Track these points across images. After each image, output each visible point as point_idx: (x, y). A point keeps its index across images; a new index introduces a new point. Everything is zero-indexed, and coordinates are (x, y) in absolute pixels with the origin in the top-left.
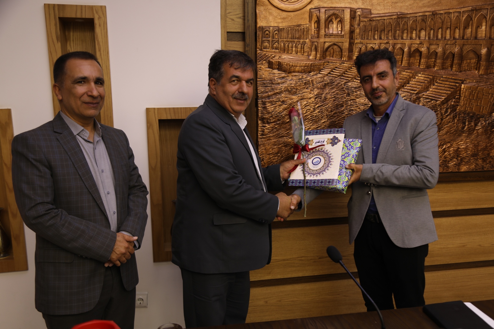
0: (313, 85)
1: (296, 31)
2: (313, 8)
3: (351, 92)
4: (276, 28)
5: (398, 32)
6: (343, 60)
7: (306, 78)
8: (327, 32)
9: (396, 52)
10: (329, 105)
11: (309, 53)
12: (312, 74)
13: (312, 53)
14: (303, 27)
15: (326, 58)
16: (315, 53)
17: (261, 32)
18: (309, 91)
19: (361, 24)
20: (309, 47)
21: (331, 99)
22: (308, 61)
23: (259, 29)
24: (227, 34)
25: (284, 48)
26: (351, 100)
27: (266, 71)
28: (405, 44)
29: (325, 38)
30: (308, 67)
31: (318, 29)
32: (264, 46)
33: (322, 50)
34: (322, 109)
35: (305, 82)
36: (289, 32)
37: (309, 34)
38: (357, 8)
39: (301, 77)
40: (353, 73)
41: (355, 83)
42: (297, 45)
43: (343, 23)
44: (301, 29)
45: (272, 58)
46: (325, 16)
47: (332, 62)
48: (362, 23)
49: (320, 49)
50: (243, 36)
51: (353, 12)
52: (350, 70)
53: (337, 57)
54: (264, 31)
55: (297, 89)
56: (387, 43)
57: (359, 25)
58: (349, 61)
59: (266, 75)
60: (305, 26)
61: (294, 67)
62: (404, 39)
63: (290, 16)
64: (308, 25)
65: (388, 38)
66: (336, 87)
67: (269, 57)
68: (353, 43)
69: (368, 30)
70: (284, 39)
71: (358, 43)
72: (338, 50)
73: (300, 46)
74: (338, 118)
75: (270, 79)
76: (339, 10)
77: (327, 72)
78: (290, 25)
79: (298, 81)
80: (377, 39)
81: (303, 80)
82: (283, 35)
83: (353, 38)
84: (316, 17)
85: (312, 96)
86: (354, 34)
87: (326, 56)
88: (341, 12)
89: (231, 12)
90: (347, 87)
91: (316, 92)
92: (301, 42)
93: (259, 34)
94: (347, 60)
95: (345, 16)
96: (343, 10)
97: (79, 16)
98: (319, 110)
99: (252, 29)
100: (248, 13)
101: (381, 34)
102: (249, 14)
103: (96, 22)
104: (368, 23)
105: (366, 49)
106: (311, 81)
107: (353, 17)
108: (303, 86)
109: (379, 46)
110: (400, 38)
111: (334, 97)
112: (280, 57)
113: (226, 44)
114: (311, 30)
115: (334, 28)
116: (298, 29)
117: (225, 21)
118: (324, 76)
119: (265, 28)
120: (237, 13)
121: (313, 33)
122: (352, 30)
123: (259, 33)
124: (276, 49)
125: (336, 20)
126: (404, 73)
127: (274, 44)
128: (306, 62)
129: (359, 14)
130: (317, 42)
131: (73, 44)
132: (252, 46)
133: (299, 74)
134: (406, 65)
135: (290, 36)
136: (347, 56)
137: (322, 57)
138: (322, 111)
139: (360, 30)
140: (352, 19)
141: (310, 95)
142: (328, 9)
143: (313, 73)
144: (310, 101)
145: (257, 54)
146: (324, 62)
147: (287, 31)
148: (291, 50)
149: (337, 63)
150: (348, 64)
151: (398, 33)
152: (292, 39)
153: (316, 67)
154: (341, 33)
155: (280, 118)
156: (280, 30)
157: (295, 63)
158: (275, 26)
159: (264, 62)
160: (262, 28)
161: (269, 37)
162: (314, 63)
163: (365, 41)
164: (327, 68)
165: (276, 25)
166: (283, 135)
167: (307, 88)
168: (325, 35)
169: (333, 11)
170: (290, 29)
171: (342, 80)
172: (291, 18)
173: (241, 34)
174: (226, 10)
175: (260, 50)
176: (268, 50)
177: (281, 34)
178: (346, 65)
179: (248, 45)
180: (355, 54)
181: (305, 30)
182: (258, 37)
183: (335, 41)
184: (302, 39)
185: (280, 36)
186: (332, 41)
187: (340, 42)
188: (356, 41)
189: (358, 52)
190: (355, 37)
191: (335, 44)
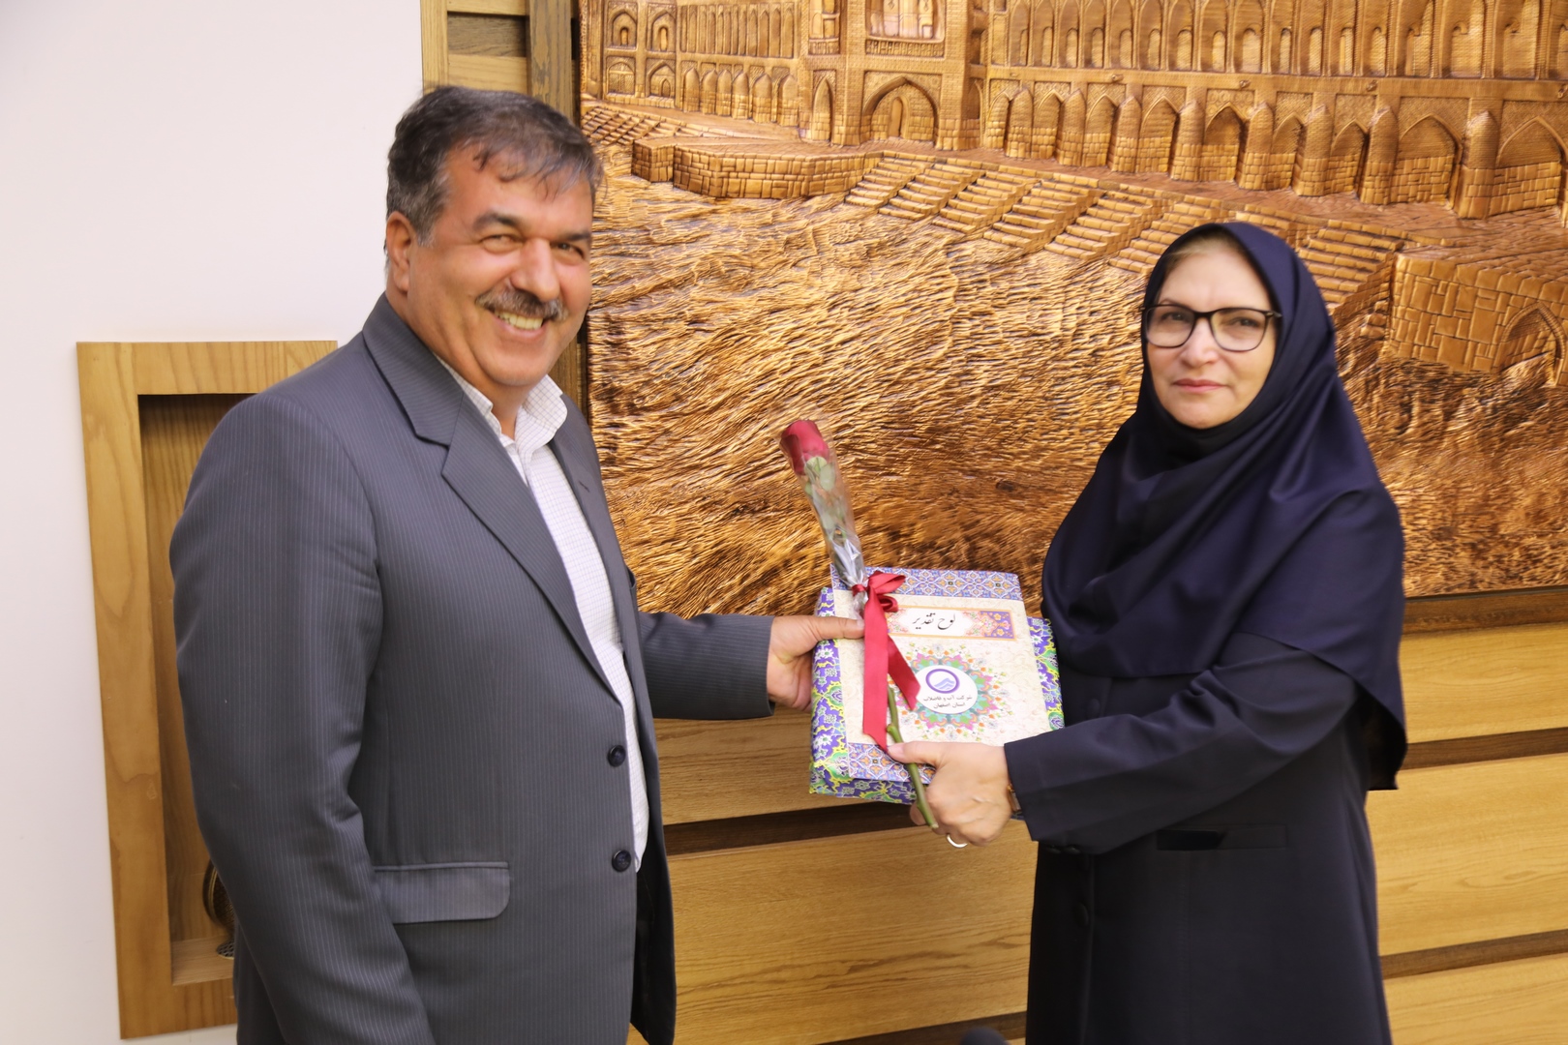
0: (819, 252)
1: (746, 20)
3: (972, 283)
4: (661, 5)
5: (1156, 37)
6: (942, 150)
7: (790, 220)
8: (874, 30)
9: (1150, 122)
10: (885, 334)
11: (804, 116)
12: (815, 207)
13: (816, 115)
14: (776, 6)
15: (870, 138)
16: (827, 115)
17: (600, 20)
18: (806, 277)
20: (803, 89)
21: (894, 312)
22: (799, 148)
24: (449, 23)
25: (697, 91)
26: (974, 314)
27: (621, 187)
28: (1185, 88)
29: (867, 53)
30: (800, 177)
31: (837, 15)
32: (612, 81)
33: (856, 103)
34: (858, 353)
35: (785, 237)
36: (719, 25)
37: (799, 35)
39: (768, 217)
40: (982, 204)
41: (992, 245)
42: (751, 81)
44: (767, 14)
45: (647, 135)
47: (895, 157)
49: (846, 98)
50: (517, 31)
52: (971, 191)
53: (916, 136)
54: (611, 16)
55: (753, 267)
56: (1115, 82)
57: (1004, 5)
58: (964, 153)
59: (623, 204)
61: (740, 175)
62: (1178, 70)
65: (1116, 62)
67: (632, 129)
68: (981, 80)
69: (1041, 27)
70: (698, 55)
71: (1001, 79)
72: (925, 105)
73: (763, 84)
74: (921, 390)
75: (640, 224)
77: (877, 198)
79: (759, 232)
80: (1074, 64)
81: (777, 227)
82: (691, 35)
83: (982, 60)
85: (816, 296)
86: (983, 43)
87: (871, 130)
91: (833, 280)
92: (768, 70)
93: (588, 26)
94: (955, 148)
98: (845, 358)
99: (558, 4)
101: (1091, 47)
105: (1034, 106)
106: (811, 235)
108: (781, 253)
109: (1082, 94)
110: (1165, 63)
112: (679, 130)
113: (442, 63)
114: (811, 18)
115: (905, 14)
116: (755, 12)
118: (866, 216)
119: (618, 2)
121: (817, 32)
122: (975, 25)
123: (591, 24)
124: (662, 95)
126: (1183, 207)
127: (653, 73)
128: (790, 152)
130: (836, 70)
132: (559, 79)
133: (761, 202)
134: (1188, 176)
135: (722, 40)
136: (955, 132)
137: (854, 133)
138: (859, 361)
139: (1008, 26)
141: (807, 295)
143: (817, 199)
144: (807, 318)
145: (583, 112)
146: (865, 157)
147: (710, 18)
148: (726, 99)
149: (914, 160)
150: (961, 166)
151: (1158, 44)
152: (729, 54)
153: (832, 178)
154: (933, 37)
155: (684, 388)
156: (677, 14)
157: (743, 157)
159: (614, 148)
160: (602, 3)
161: (631, 41)
162: (825, 159)
163: (1028, 73)
164: (875, 182)
166: (695, 461)
167: (794, 265)
168: (868, 42)
170: (720, 9)
171: (938, 234)
173: (509, 22)
175: (595, 96)
176: (628, 96)
177: (684, 31)
178: (954, 169)
179: (542, 74)
180: (989, 124)
181: (787, 16)
182: (588, 38)
183: (909, 70)
184: (774, 57)
185: (678, 39)
186: (897, 69)
187: (928, 74)
188: (992, 72)
189: (1000, 115)
190: (990, 53)
191: (908, 83)
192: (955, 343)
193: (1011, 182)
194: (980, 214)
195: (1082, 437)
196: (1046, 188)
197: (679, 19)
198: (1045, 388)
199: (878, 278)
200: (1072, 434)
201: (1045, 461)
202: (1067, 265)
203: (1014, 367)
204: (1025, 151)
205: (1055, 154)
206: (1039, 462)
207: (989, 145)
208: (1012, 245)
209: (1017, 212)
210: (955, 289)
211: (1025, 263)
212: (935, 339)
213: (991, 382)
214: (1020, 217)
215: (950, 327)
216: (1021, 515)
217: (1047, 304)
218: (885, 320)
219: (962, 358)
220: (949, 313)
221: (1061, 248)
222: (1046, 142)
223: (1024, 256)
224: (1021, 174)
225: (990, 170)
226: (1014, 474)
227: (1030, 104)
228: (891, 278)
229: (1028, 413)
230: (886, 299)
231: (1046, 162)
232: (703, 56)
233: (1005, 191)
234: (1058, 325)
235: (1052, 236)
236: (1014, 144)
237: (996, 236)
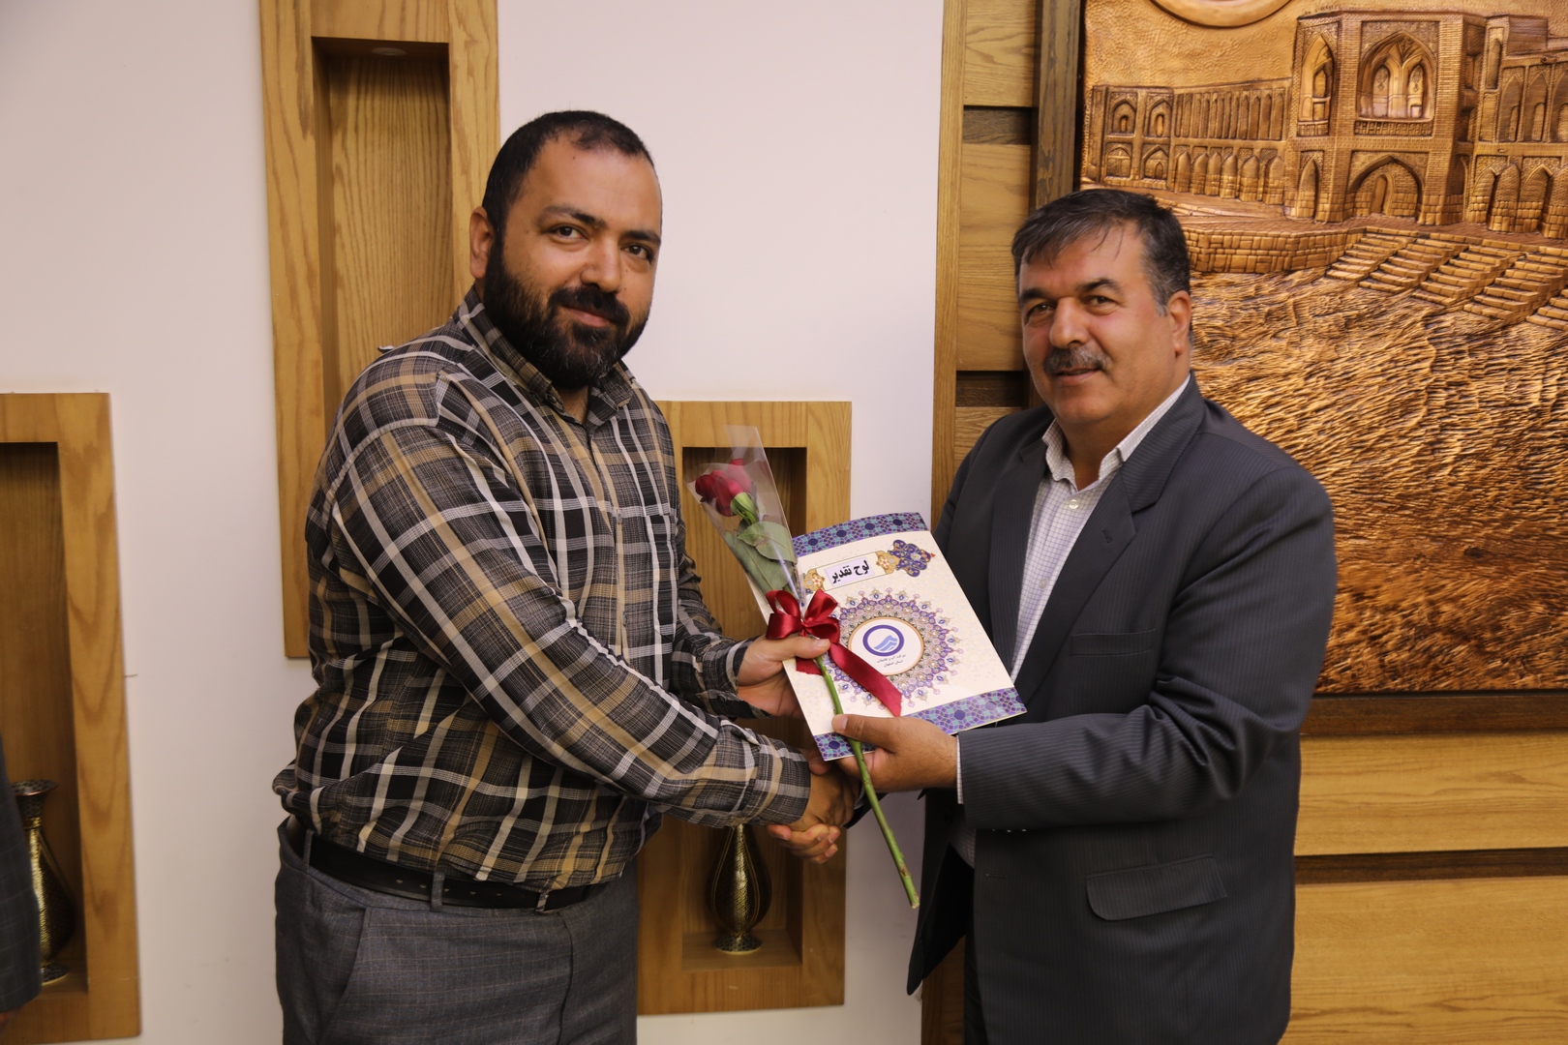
0: (1298, 324)
1: (1238, 106)
2: (1313, 13)
3: (1450, 354)
4: (1159, 94)
6: (1424, 225)
7: (1271, 293)
8: (1364, 112)
10: (1360, 403)
11: (1289, 195)
12: (1297, 280)
13: (1301, 193)
14: (1268, 92)
15: (1353, 215)
16: (1313, 193)
17: (1103, 109)
18: (1284, 348)
19: (1505, 80)
20: (1290, 169)
21: (1371, 381)
22: (1284, 225)
23: (1092, 98)
24: (965, 116)
25: (1187, 173)
26: (1450, 384)
29: (1356, 134)
30: (1284, 253)
31: (1328, 98)
32: (1110, 165)
33: (1342, 182)
34: (1332, 420)
35: (1267, 309)
36: (1212, 112)
37: (1289, 118)
38: (1491, 15)
39: (1251, 290)
40: (1464, 278)
41: (1471, 317)
42: (1240, 163)
43: (1429, 75)
44: (1259, 99)
46: (1361, 48)
47: (1378, 233)
48: (1507, 73)
49: (1332, 177)
50: (1025, 123)
51: (1475, 30)
52: (1453, 265)
53: (1398, 212)
54: (1113, 105)
55: (1234, 338)
57: (1495, 84)
58: (1446, 228)
60: (1275, 85)
61: (1227, 251)
63: (1217, 46)
64: (1287, 84)
66: (1393, 331)
68: (1467, 157)
69: (1533, 104)
70: (1190, 139)
71: (1488, 156)
72: (1410, 181)
73: (1251, 165)
74: (1393, 457)
76: (1420, 22)
77: (1358, 272)
78: (1218, 81)
79: (1241, 304)
81: (1258, 300)
82: (1185, 122)
83: (1469, 137)
84: (1325, 50)
85: (1294, 366)
86: (1471, 121)
87: (1354, 207)
88: (1428, 29)
89: (982, 29)
90: (1435, 331)
91: (1311, 350)
92: (1257, 152)
93: (1091, 115)
94: (1438, 223)
95: (1441, 48)
96: (1433, 21)
97: (391, 34)
98: (1320, 425)
99: (1065, 96)
100: (1053, 32)
102: (1057, 37)
103: (458, 58)
104: (1535, 74)
105: (1521, 180)
106: (1291, 308)
107: (1472, 51)
108: (1262, 325)
111: (1383, 373)
113: (957, 152)
114: (1301, 101)
115: (1395, 95)
116: (1247, 98)
117: (960, 62)
118: (1346, 289)
119: (1119, 93)
120: (1008, 31)
121: (1306, 114)
122: (1465, 104)
123: (1094, 114)
124: (1156, 177)
125: (1402, 62)
127: (1148, 157)
128: (1275, 229)
129: (1497, 41)
130: (1323, 151)
131: (357, 141)
132: (1062, 164)
133: (1245, 276)
135: (1214, 125)
136: (1438, 208)
137: (1338, 211)
138: (1333, 428)
139: (1499, 104)
140: (1470, 60)
141: (1285, 364)
142: (1372, 18)
143: (1299, 273)
144: (1284, 386)
146: (1348, 233)
147: (1204, 104)
148: (1215, 180)
149: (1397, 235)
150: (1443, 241)
152: (1220, 138)
153: (1316, 253)
154: (1422, 116)
156: (1174, 102)
157: (1231, 234)
158: (1157, 84)
160: (1107, 93)
161: (1130, 128)
162: (1309, 236)
163: (1515, 149)
164: (1357, 257)
165: (1160, 81)
167: (1274, 336)
168: (1357, 123)
169: (1394, 25)
170: (1215, 97)
171: (1417, 306)
172: (1219, 53)
173: (1015, 113)
174: (963, 18)
175: (1094, 179)
176: (1124, 179)
177: (1179, 117)
178: (1435, 243)
179: (1047, 160)
180: (1473, 199)
181: (1277, 100)
182: (1090, 126)
183: (1397, 148)
184: (1263, 139)
185: (1173, 125)
186: (1385, 148)
187: (1415, 153)
188: (1480, 148)
189: (1485, 190)
190: (1478, 130)
191: (1394, 161)
192: (1430, 412)
193: (1495, 256)
194: (1461, 287)
195: (1556, 507)
196: (1530, 261)
197: (1175, 107)
198: (1520, 458)
199: (1355, 348)
200: (1546, 503)
201: (1516, 529)
202: (1549, 337)
203: (1489, 437)
204: (1509, 225)
205: (1540, 228)
206: (1510, 530)
207: (1471, 219)
208: (1492, 317)
209: (1499, 285)
210: (1432, 360)
211: (1506, 335)
212: (1407, 409)
213: (1463, 450)
214: (1503, 290)
215: (1426, 396)
216: (1487, 581)
217: (1527, 375)
218: (1360, 389)
219: (1436, 426)
220: (1424, 383)
221: (1543, 320)
222: (1531, 216)
223: (1504, 327)
224: (1505, 248)
225: (1473, 244)
226: (1483, 541)
227: (1517, 180)
228: (1368, 348)
229: (1500, 482)
230: (1362, 369)
231: (1530, 235)
232: (1196, 141)
233: (1488, 264)
234: (1537, 396)
235: (1534, 308)
236: (1498, 218)
237: (1476, 308)
